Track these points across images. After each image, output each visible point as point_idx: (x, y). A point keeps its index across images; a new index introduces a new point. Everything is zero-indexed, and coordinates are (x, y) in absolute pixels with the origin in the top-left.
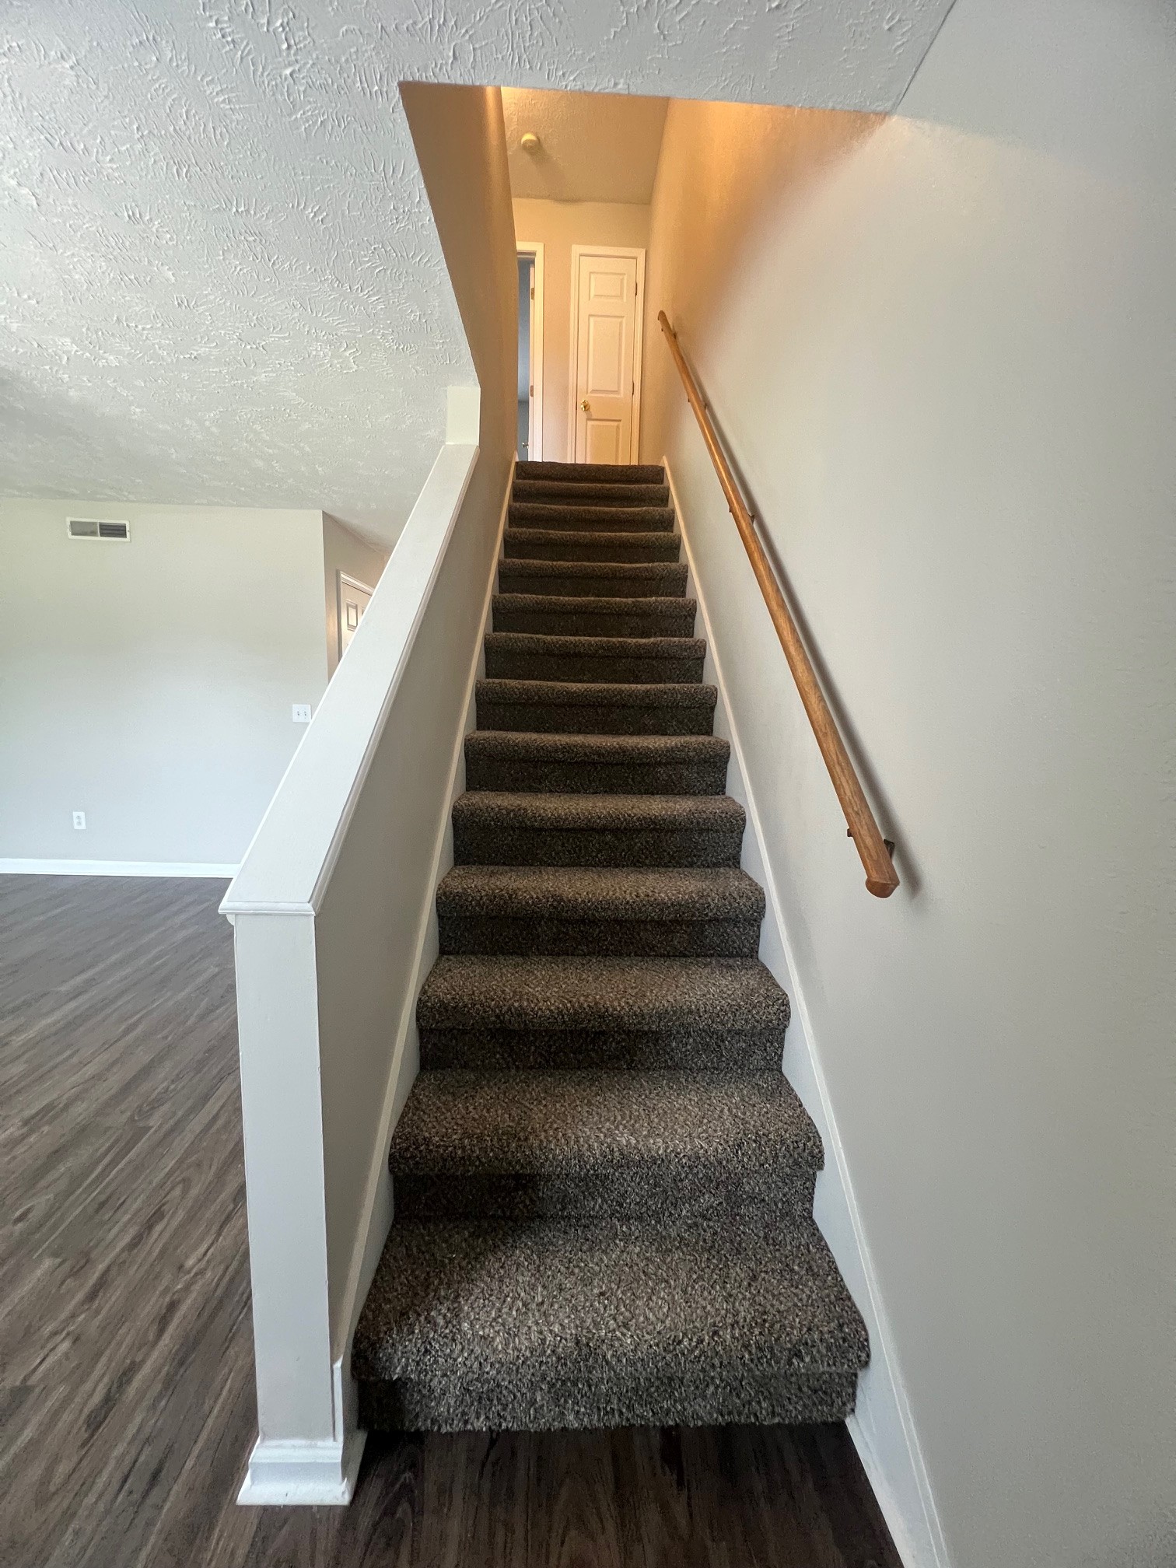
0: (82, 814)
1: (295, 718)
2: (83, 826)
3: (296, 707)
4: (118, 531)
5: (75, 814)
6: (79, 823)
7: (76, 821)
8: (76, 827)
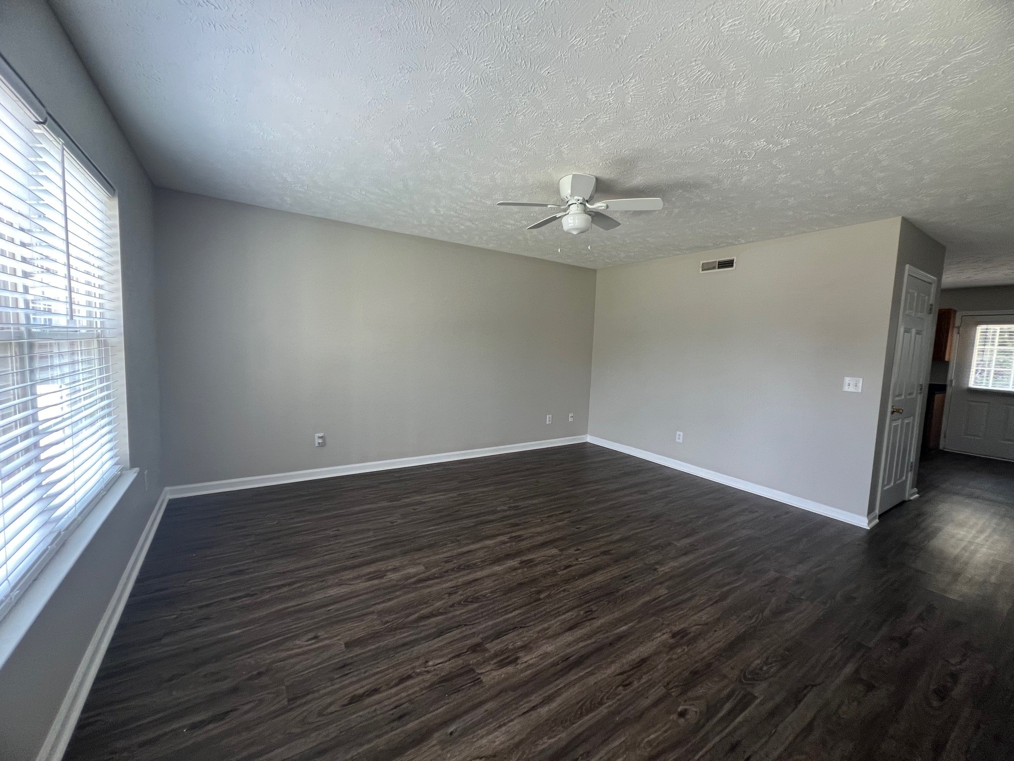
0: (681, 434)
1: (846, 389)
2: (681, 441)
3: (847, 380)
4: (729, 264)
5: (678, 433)
6: (679, 438)
7: (677, 437)
8: (677, 440)
